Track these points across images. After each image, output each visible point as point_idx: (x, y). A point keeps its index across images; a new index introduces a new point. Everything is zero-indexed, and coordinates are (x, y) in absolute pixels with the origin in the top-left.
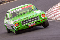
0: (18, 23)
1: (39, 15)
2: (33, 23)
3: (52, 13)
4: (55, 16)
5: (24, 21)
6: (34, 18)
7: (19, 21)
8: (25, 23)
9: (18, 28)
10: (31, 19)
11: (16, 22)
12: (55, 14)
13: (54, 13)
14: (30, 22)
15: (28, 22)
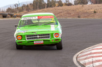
0: (21, 36)
1: (51, 33)
2: (41, 41)
3: (89, 56)
4: (93, 62)
5: (30, 36)
6: (44, 35)
7: (24, 34)
8: (30, 38)
9: (19, 42)
10: (39, 35)
11: (19, 34)
12: (94, 59)
13: (93, 57)
14: (37, 38)
15: (35, 38)
